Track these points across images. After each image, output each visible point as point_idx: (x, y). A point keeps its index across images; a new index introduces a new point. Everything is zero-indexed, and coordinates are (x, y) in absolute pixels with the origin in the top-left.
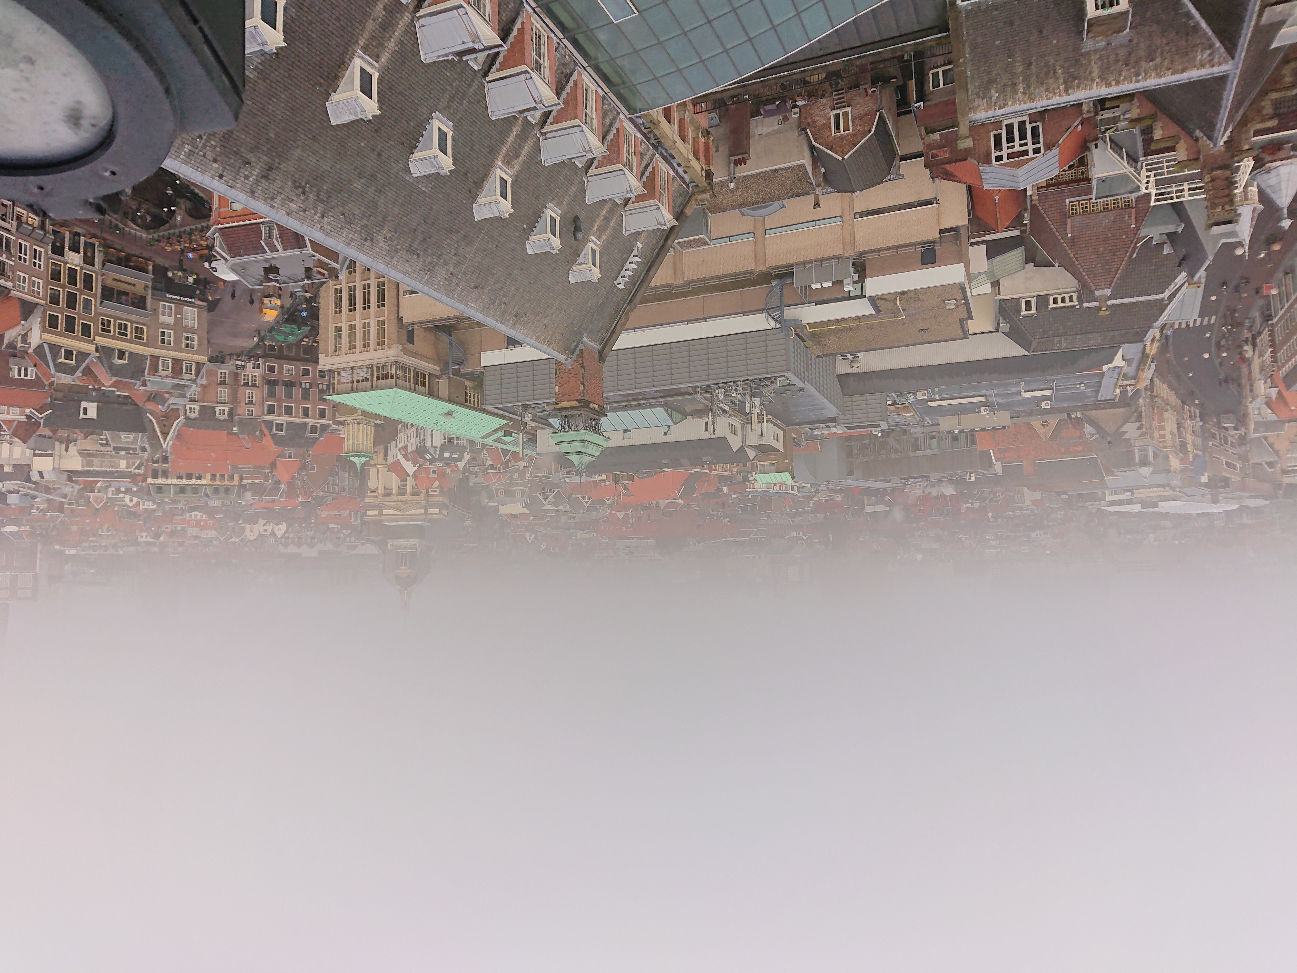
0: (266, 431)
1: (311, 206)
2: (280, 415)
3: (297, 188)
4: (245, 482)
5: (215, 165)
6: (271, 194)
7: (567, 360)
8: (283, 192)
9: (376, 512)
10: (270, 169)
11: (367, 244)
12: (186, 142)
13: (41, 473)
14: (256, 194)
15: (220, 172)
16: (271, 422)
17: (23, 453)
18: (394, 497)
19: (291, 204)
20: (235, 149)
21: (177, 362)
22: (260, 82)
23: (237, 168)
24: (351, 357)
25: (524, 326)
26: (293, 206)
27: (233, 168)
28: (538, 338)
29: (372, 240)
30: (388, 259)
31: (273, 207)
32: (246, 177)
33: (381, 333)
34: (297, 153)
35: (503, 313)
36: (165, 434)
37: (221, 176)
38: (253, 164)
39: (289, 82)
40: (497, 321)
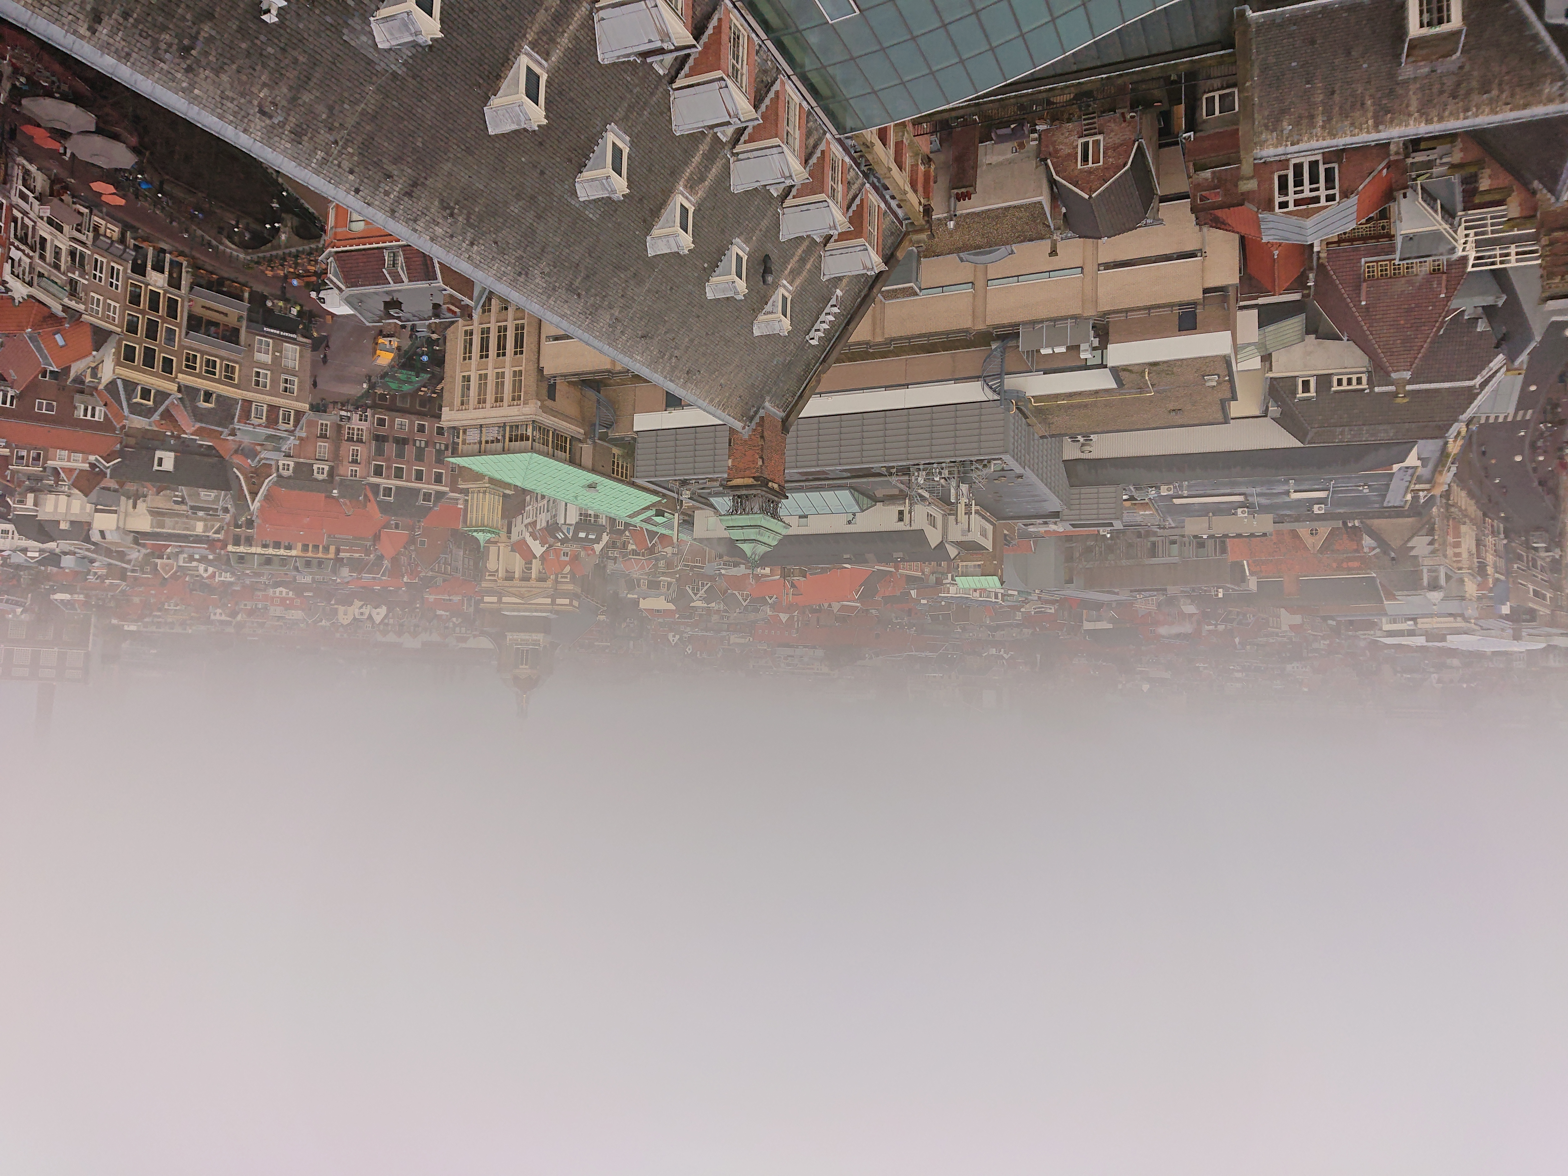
0: (371, 495)
1: (459, 231)
2: (388, 478)
3: (445, 209)
4: (342, 555)
5: (351, 177)
6: (414, 215)
7: (744, 428)
8: (428, 213)
9: (495, 599)
10: (415, 185)
11: (521, 279)
12: (319, 147)
13: (102, 533)
14: (397, 214)
15: (357, 186)
16: (378, 486)
17: (83, 508)
18: (516, 582)
19: (436, 228)
20: (375, 159)
21: (273, 409)
22: (410, 79)
23: (376, 181)
24: (480, 413)
25: (696, 385)
26: (439, 231)
27: (372, 181)
28: (711, 401)
29: (527, 275)
30: (545, 298)
31: (415, 230)
32: (387, 193)
33: (517, 386)
34: (447, 167)
35: (674, 368)
36: (254, 494)
37: (357, 191)
38: (396, 178)
39: (443, 80)
40: (665, 377)
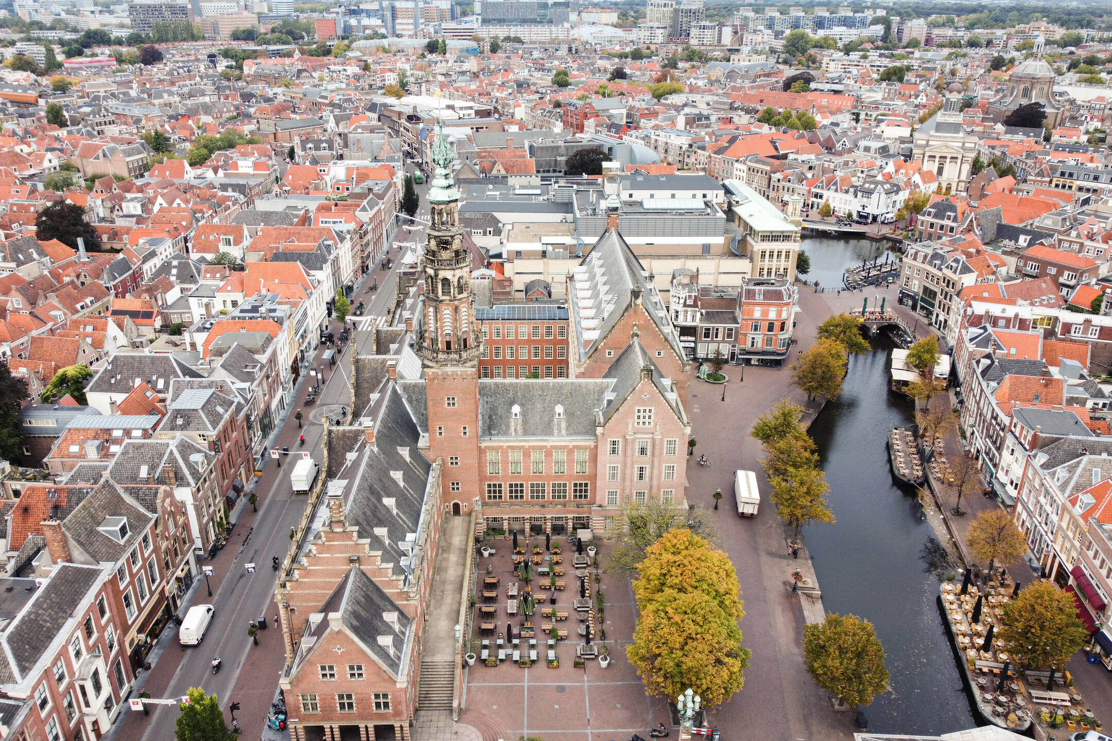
9: (967, 145)
18: (949, 156)
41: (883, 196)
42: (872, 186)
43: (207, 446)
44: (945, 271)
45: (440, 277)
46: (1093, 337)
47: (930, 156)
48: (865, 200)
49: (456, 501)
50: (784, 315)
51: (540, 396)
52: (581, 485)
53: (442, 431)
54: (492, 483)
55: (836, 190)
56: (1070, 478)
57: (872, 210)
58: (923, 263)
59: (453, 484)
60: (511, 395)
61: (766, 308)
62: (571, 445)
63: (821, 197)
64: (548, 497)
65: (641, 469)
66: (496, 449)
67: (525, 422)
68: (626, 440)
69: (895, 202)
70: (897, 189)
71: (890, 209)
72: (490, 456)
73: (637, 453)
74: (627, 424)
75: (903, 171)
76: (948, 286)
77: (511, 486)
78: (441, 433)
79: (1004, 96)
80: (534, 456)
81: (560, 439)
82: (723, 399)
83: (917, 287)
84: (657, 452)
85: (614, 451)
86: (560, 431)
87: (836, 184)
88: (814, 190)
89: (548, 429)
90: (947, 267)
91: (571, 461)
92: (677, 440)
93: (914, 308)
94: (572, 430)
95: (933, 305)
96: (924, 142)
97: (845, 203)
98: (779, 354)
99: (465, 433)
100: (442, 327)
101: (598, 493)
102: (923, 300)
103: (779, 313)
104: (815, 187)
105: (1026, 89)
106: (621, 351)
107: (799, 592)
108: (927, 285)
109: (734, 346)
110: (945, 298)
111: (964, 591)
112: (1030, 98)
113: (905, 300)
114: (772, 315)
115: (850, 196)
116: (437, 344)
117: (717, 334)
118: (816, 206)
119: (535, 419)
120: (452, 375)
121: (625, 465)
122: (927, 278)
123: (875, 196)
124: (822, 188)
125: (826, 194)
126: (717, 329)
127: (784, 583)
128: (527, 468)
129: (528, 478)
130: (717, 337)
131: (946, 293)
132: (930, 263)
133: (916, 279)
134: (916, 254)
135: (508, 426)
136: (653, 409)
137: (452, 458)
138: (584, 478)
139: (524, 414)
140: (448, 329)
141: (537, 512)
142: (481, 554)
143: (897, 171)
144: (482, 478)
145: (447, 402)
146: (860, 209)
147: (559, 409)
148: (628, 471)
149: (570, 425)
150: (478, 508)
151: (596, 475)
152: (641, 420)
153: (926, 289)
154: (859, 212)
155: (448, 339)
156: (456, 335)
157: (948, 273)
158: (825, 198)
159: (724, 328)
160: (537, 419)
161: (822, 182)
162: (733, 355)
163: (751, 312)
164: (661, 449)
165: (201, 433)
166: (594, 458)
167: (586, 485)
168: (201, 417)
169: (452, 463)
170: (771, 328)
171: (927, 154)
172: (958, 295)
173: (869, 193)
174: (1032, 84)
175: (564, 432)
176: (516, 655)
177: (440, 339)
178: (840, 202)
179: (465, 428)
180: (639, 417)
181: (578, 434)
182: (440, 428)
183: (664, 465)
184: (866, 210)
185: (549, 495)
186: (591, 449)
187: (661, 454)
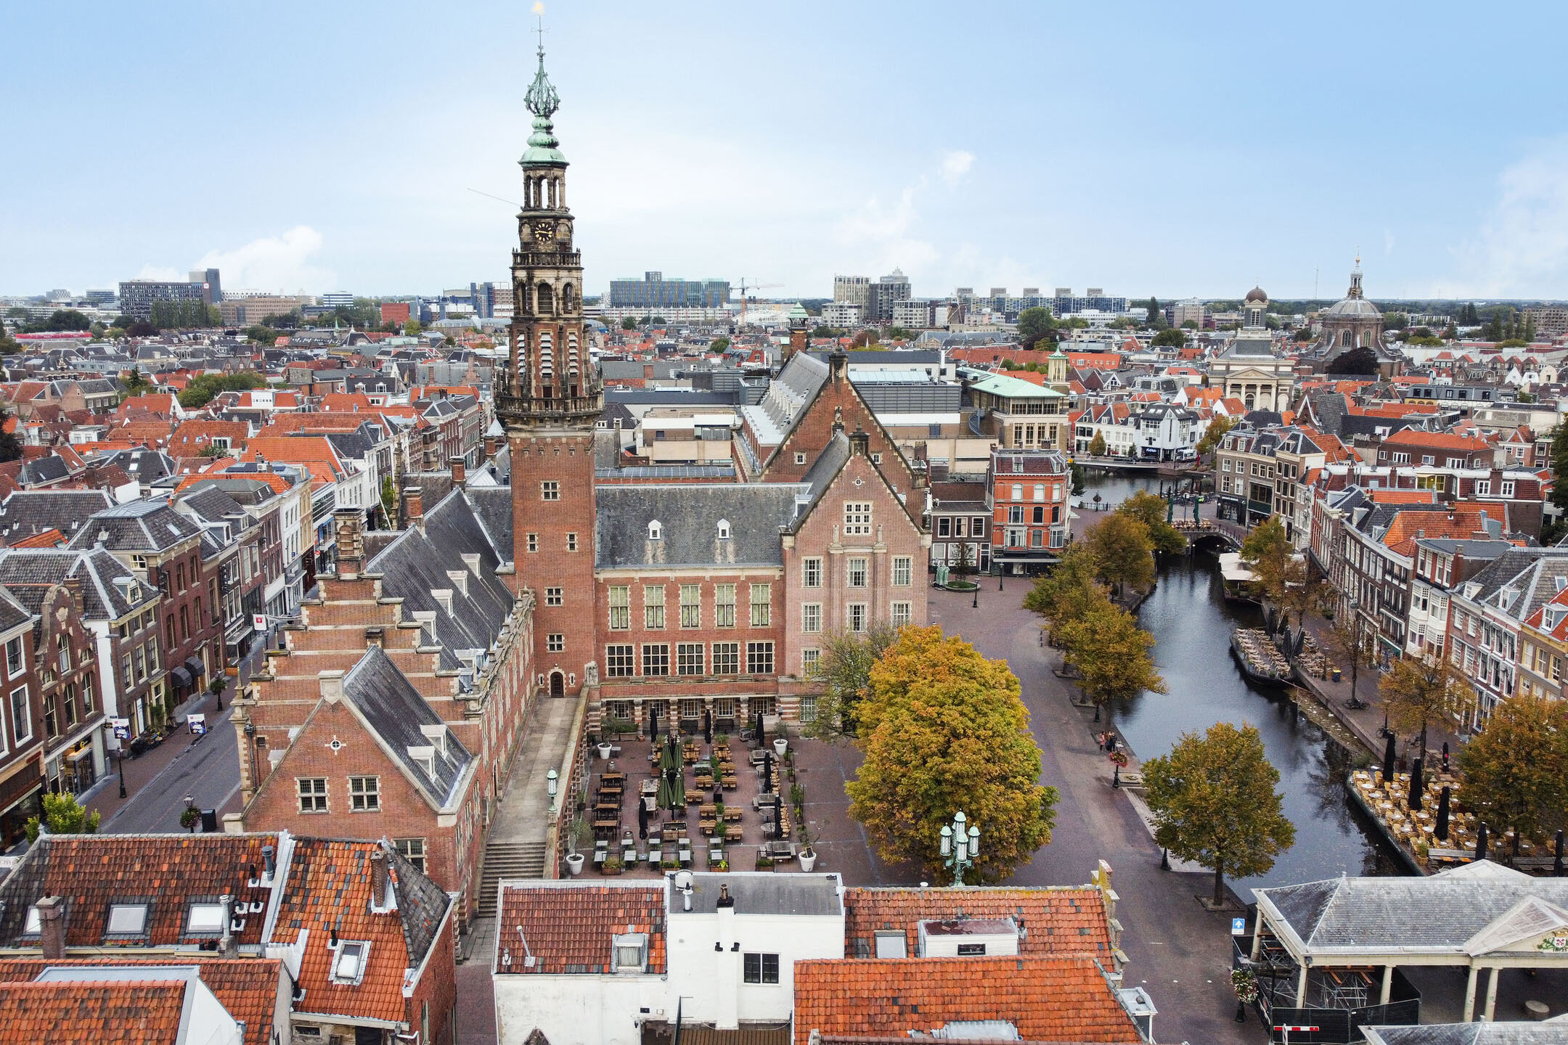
9: (1281, 369)
18: (1259, 384)
24: (1042, 421)
33: (1018, 435)
41: (1176, 423)
42: (1160, 411)
43: (145, 575)
44: (1279, 454)
45: (536, 280)
46: (1509, 497)
47: (1233, 386)
48: (1151, 430)
49: (556, 669)
50: (1056, 496)
51: (692, 507)
52: (760, 646)
53: (536, 542)
54: (616, 645)
55: (1110, 422)
56: (1523, 595)
57: (1162, 443)
58: (1247, 451)
59: (552, 638)
60: (647, 506)
61: (1028, 485)
62: (743, 574)
63: (1090, 433)
64: (708, 669)
65: (857, 610)
66: (623, 584)
67: (669, 545)
68: (829, 555)
69: (1193, 434)
70: (1192, 417)
71: (1187, 443)
72: (615, 597)
73: (849, 582)
74: (832, 531)
75: (1199, 399)
76: (1286, 475)
77: (647, 649)
78: (533, 547)
79: (1320, 346)
80: (686, 596)
81: (726, 566)
82: (975, 605)
83: (1241, 488)
84: (880, 577)
85: (811, 579)
86: (725, 557)
87: (1108, 414)
88: (1078, 425)
89: (705, 554)
90: (1282, 448)
91: (743, 604)
92: (912, 558)
93: (1241, 520)
94: (744, 556)
95: (1268, 509)
96: (1223, 368)
97: (1124, 439)
98: (1052, 557)
99: (572, 546)
100: (537, 363)
101: (788, 654)
102: (1252, 505)
103: (1049, 493)
104: (1081, 421)
105: (1346, 335)
106: (818, 454)
107: (1125, 789)
108: (1257, 481)
109: (985, 547)
110: (1285, 493)
111: (1388, 777)
112: (1354, 344)
113: (1226, 512)
114: (1039, 496)
115: (1130, 429)
116: (529, 390)
117: (959, 527)
118: (1083, 446)
119: (685, 539)
120: (552, 444)
121: (830, 600)
122: (1255, 471)
123: (1164, 424)
124: (1090, 421)
125: (1095, 427)
126: (959, 521)
127: (1099, 779)
128: (672, 618)
129: (674, 636)
130: (959, 533)
131: (1286, 485)
132: (1257, 450)
133: (1240, 477)
134: (1235, 441)
135: (642, 551)
136: (870, 504)
137: (550, 591)
138: (766, 634)
139: (667, 533)
140: (547, 367)
141: (689, 691)
142: (597, 754)
143: (1191, 401)
144: (602, 636)
145: (543, 490)
146: (1146, 444)
147: (723, 525)
148: (836, 614)
149: (740, 549)
150: (593, 681)
151: (783, 628)
152: (854, 524)
153: (1254, 487)
154: (1144, 448)
155: (547, 382)
156: (559, 376)
157: (1285, 456)
158: (1094, 433)
159: (970, 518)
160: (689, 539)
161: (1089, 413)
162: (985, 559)
163: (1008, 493)
164: (887, 575)
165: (137, 553)
166: (780, 599)
167: (769, 646)
168: (139, 530)
169: (551, 600)
170: (1038, 516)
171: (1229, 383)
172: (1303, 481)
173: (1155, 420)
174: (1354, 328)
175: (731, 558)
176: (655, 856)
177: (534, 383)
178: (1117, 438)
179: (572, 537)
180: (849, 519)
181: (755, 560)
182: (532, 538)
183: (892, 603)
184: (1155, 445)
185: (708, 664)
186: (774, 582)
187: (886, 584)
